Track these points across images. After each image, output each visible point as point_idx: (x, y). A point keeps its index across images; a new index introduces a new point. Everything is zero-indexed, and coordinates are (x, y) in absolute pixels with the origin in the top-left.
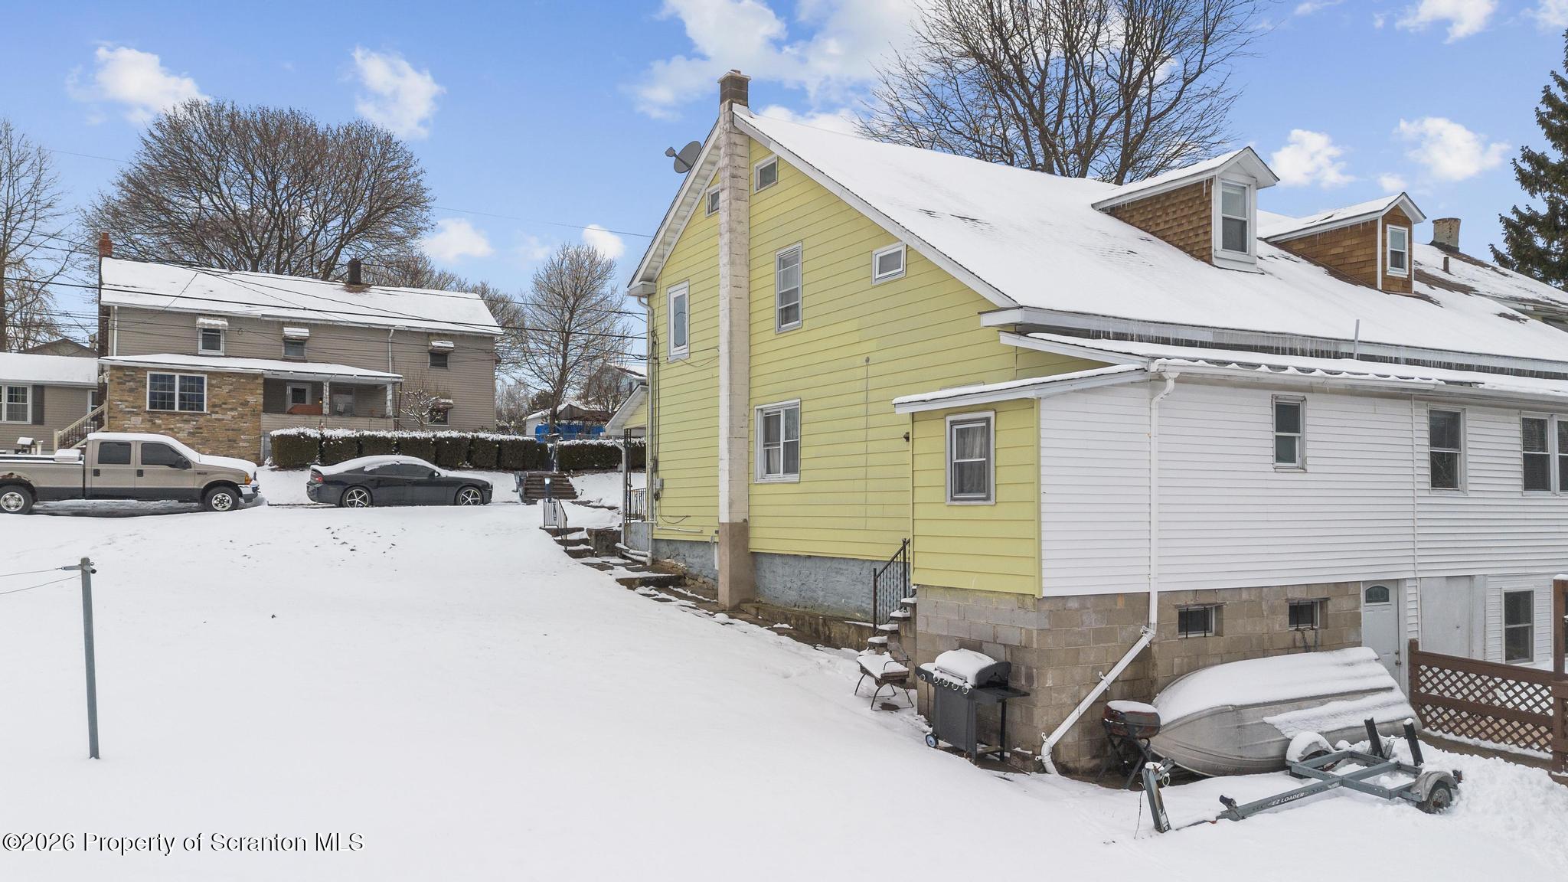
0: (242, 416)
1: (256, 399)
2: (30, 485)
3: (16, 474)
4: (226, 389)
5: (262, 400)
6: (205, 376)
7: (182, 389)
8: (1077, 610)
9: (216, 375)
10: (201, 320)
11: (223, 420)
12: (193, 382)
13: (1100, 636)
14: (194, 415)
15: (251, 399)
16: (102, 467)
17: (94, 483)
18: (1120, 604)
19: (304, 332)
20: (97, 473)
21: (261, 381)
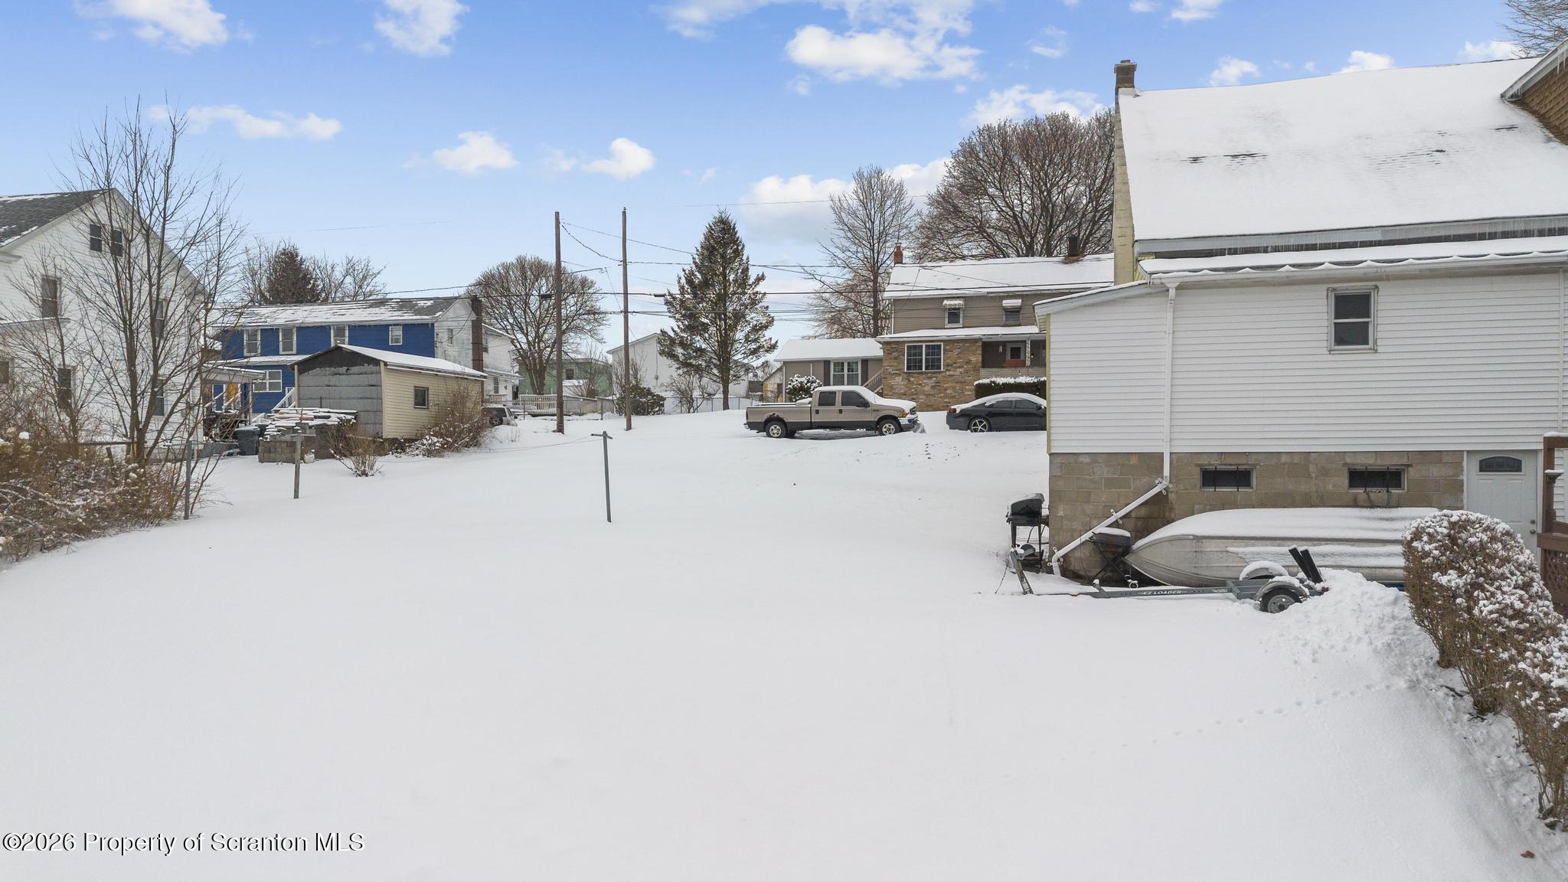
0: (967, 372)
1: (976, 358)
2: (784, 421)
3: (777, 414)
4: (956, 352)
5: (980, 359)
6: (942, 344)
7: (926, 355)
8: (1087, 464)
9: (950, 342)
10: (946, 302)
11: (954, 375)
12: (934, 348)
13: (1110, 483)
14: (934, 373)
15: (973, 359)
16: (820, 408)
17: (816, 419)
18: (1134, 461)
19: (1017, 302)
20: (817, 412)
21: (980, 344)
